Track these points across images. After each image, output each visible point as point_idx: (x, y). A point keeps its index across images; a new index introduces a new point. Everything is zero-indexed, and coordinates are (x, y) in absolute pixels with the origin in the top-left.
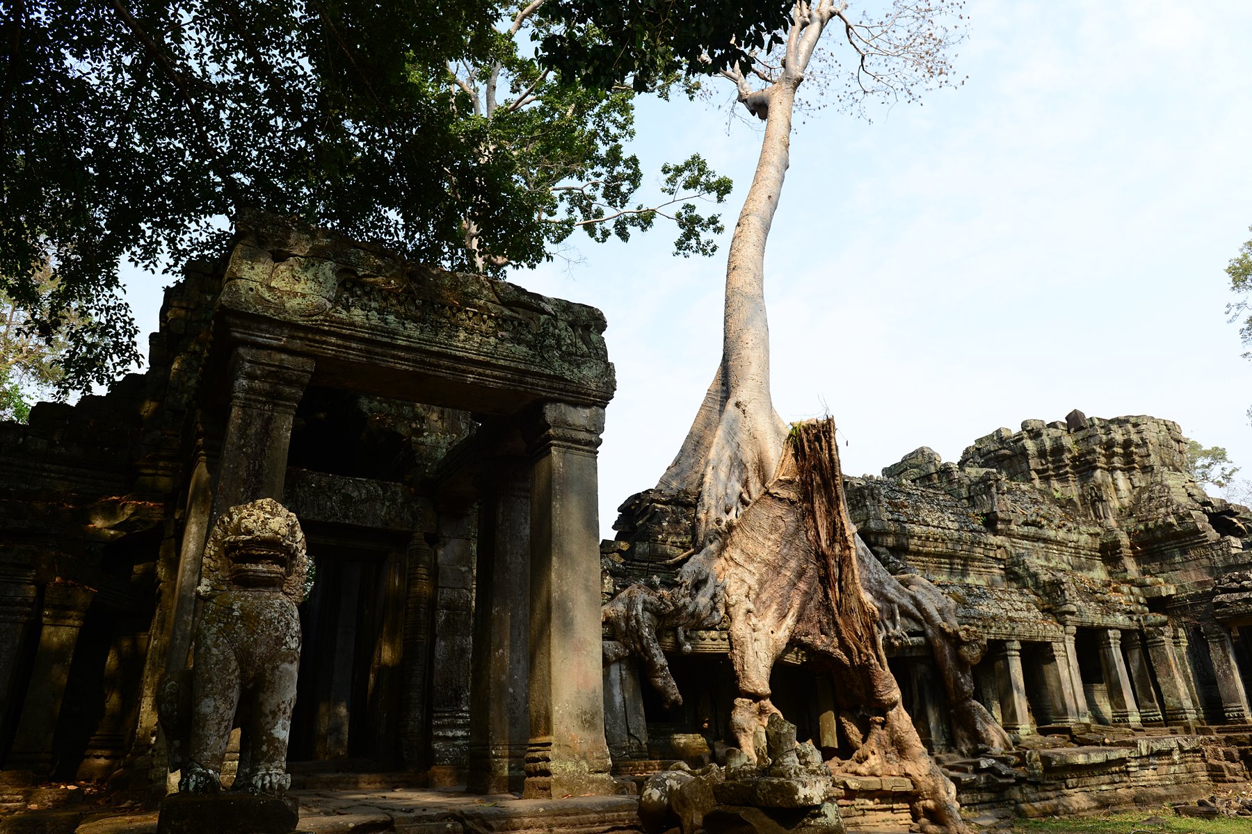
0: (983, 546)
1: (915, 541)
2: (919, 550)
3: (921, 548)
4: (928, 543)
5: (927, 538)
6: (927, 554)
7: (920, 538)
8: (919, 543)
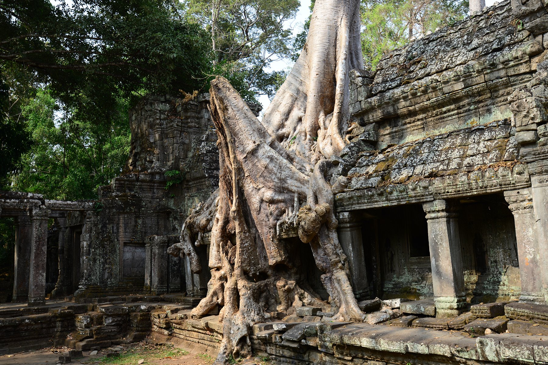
0: (501, 66)
1: (403, 103)
2: (409, 111)
3: (413, 107)
4: (418, 100)
5: (414, 95)
6: (424, 110)
7: (405, 98)
8: (408, 103)
